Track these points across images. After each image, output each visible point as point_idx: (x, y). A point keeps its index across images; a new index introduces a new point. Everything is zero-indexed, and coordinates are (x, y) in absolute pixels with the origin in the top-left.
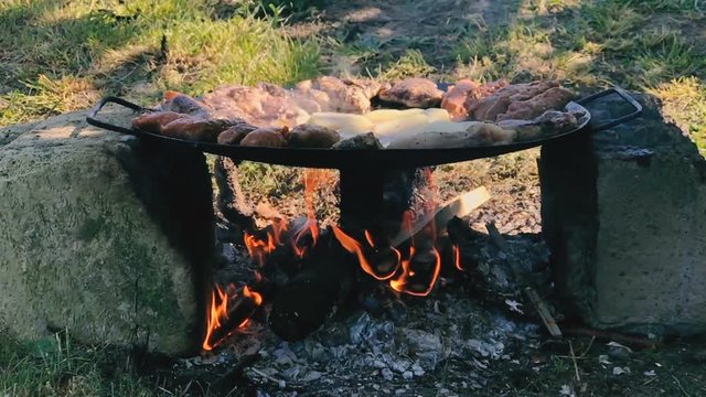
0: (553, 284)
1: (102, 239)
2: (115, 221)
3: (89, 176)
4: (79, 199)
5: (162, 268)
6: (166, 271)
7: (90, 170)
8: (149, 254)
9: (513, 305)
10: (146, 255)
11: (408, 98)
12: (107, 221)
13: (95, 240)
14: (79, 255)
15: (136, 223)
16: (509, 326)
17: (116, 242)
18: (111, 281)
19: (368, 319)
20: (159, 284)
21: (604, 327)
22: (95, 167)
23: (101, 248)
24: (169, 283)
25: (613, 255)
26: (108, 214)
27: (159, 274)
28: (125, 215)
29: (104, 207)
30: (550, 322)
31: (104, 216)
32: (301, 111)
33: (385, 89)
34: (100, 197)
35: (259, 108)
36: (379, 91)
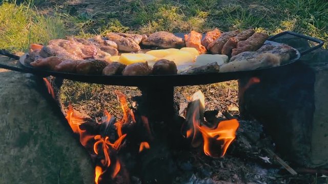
0: (274, 144)
1: (32, 145)
2: (40, 133)
3: (21, 103)
4: (15, 120)
5: (73, 161)
6: (75, 162)
8: (64, 152)
9: (267, 159)
10: (62, 153)
11: (162, 43)
12: (35, 133)
13: (27, 146)
14: (16, 158)
15: (55, 132)
17: (42, 147)
18: (38, 173)
19: (195, 178)
20: (71, 172)
21: (314, 167)
22: (25, 96)
23: (31, 151)
24: (78, 170)
25: (322, 125)
26: (36, 128)
27: (71, 165)
28: (47, 128)
29: (33, 123)
30: (287, 167)
31: (33, 130)
32: (106, 53)
33: (145, 38)
34: (30, 116)
35: (81, 52)
36: (143, 39)
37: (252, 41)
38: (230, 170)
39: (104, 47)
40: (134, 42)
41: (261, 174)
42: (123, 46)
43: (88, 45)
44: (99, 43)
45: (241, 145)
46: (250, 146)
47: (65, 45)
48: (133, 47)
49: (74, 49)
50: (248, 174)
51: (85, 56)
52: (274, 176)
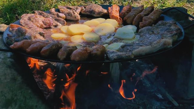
2: (19, 98)
4: (2, 92)
7: (5, 79)
8: (34, 108)
9: (160, 96)
11: (94, 13)
13: (10, 107)
15: (28, 97)
16: (158, 104)
21: (189, 99)
22: (7, 76)
26: (16, 95)
28: (23, 95)
29: (14, 93)
30: (173, 101)
31: (14, 97)
32: (58, 23)
33: (83, 10)
34: (11, 89)
35: (43, 24)
36: (81, 10)
37: (152, 17)
38: (138, 103)
39: (57, 18)
40: (76, 13)
41: (157, 105)
42: (69, 17)
43: (47, 17)
44: (54, 14)
45: (144, 84)
46: (150, 85)
47: (32, 19)
48: (75, 17)
49: (38, 22)
50: (148, 106)
51: (45, 26)
52: (164, 106)
